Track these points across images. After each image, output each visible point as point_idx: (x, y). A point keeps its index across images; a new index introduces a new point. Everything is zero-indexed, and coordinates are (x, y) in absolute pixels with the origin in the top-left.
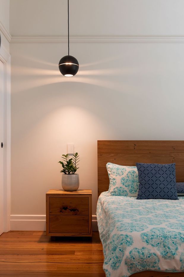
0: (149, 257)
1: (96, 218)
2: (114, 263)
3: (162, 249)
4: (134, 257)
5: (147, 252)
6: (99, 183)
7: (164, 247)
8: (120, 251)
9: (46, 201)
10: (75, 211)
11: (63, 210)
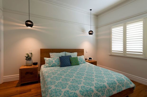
1: (39, 73)
6: (41, 62)
9: (20, 72)
10: (32, 73)
11: (27, 74)
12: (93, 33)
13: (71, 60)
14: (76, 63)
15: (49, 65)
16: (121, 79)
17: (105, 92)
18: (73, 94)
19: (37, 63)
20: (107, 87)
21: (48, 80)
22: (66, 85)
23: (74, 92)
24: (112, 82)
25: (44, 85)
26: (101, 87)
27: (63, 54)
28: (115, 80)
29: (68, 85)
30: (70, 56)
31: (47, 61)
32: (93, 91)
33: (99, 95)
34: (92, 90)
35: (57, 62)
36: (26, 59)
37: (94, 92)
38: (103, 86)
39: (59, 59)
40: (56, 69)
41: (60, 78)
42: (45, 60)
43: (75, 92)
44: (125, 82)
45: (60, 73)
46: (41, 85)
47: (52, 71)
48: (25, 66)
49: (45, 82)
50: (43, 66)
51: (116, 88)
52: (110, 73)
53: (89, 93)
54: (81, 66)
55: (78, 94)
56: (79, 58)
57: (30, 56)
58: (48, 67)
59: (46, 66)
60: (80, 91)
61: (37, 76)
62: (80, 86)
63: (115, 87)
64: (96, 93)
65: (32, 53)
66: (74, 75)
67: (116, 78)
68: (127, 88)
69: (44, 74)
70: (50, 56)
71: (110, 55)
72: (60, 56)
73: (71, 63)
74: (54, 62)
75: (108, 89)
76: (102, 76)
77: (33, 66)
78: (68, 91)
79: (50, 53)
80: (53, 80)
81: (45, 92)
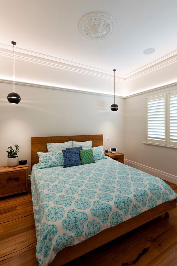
0: (68, 240)
1: (30, 177)
2: (45, 252)
3: (75, 231)
4: (59, 244)
5: (66, 237)
6: (32, 160)
7: (76, 229)
8: (50, 241)
10: (17, 179)
11: (9, 181)
12: (118, 108)
13: (82, 155)
14: (89, 159)
15: (45, 165)
16: (156, 187)
17: (130, 210)
18: (81, 214)
19: (26, 161)
20: (133, 202)
21: (43, 192)
22: (71, 200)
23: (82, 211)
24: (141, 192)
25: (38, 200)
26: (124, 202)
27: (68, 145)
28: (147, 189)
29: (74, 200)
30: (80, 148)
31: (42, 159)
32: (111, 209)
33: (120, 214)
34: (110, 207)
35: (59, 159)
36: (8, 156)
37: (113, 211)
38: (127, 200)
39: (62, 153)
40: (57, 172)
41: (63, 188)
42: (40, 157)
43: (84, 211)
44: (162, 192)
45: (62, 179)
46: (32, 199)
47: (51, 176)
48: (6, 167)
49: (39, 195)
50: (35, 167)
51: (147, 202)
52: (142, 177)
53: (105, 212)
54: (98, 164)
55: (88, 214)
56: (95, 150)
57: (15, 151)
58: (44, 168)
59: (40, 167)
60: (92, 210)
61: (25, 183)
62: (92, 201)
63: (145, 201)
64: (115, 212)
65: (17, 145)
66: (84, 183)
67: (148, 186)
68: (164, 201)
69: (37, 182)
70: (48, 148)
71: (144, 144)
72: (64, 149)
73: (81, 159)
74: (54, 160)
75: (135, 204)
76: (127, 183)
77: (20, 168)
78: (74, 210)
79: (47, 144)
80: (51, 192)
81: (39, 213)
